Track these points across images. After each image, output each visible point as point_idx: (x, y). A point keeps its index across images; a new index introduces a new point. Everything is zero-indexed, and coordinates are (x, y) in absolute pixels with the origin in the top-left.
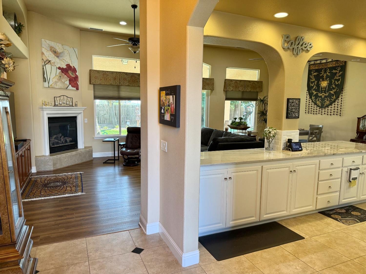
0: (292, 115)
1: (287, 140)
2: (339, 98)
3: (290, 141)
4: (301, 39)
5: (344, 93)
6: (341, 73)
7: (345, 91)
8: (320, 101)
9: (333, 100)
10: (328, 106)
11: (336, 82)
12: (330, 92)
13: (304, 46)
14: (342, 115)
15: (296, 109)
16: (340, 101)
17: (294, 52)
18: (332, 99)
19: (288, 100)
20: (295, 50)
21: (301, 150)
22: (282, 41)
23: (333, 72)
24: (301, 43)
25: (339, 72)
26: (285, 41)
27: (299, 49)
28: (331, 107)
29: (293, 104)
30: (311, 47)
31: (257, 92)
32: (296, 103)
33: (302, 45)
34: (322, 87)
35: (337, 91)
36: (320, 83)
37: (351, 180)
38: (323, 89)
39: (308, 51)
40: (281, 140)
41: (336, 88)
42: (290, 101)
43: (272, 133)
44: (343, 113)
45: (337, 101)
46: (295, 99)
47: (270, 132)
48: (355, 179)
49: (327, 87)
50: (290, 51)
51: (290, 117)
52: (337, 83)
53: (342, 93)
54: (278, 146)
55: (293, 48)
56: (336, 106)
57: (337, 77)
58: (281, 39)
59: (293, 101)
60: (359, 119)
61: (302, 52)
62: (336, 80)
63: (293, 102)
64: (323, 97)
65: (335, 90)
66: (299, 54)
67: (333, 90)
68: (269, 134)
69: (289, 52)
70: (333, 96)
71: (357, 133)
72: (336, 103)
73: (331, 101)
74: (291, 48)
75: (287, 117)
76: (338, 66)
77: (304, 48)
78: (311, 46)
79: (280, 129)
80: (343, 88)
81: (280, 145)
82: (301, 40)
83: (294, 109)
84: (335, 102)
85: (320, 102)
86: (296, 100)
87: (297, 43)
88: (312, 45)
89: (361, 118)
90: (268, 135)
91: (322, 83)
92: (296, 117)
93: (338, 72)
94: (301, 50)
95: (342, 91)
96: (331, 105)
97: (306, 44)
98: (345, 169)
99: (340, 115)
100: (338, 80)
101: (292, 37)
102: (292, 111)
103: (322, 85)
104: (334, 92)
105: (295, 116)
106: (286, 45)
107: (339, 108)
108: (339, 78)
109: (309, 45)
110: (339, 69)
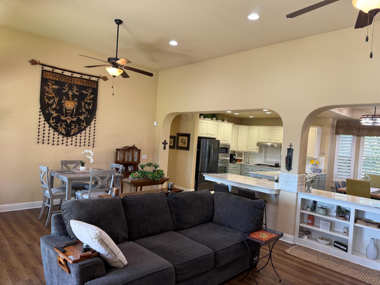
2: (90, 125)
8: (64, 126)
9: (83, 127)
10: (77, 134)
11: (87, 106)
12: (79, 117)
18: (81, 126)
23: (83, 92)
25: (90, 95)
28: (80, 137)
34: (66, 107)
36: (63, 102)
38: (68, 111)
41: (86, 113)
44: (96, 144)
45: (88, 129)
49: (75, 110)
53: (95, 121)
56: (87, 135)
57: (88, 100)
60: (117, 150)
62: (86, 103)
64: (69, 121)
65: (85, 116)
67: (83, 115)
70: (83, 123)
72: (87, 131)
73: (80, 128)
76: (89, 88)
80: (95, 115)
84: (85, 130)
85: (64, 128)
91: (67, 103)
96: (81, 134)
99: (94, 146)
100: (89, 104)
103: (66, 105)
104: (84, 118)
107: (91, 138)
110: (90, 91)
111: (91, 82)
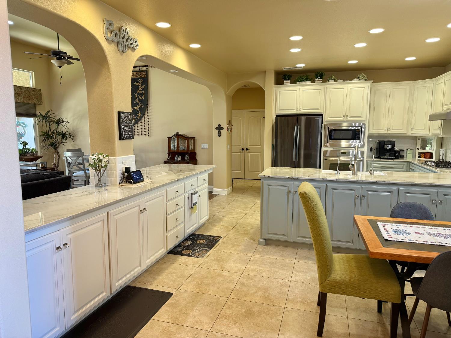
0: (126, 135)
1: (124, 170)
2: (145, 115)
3: (127, 170)
4: (126, 31)
5: (150, 110)
6: (143, 86)
7: (150, 108)
9: (139, 118)
10: (134, 125)
11: (140, 96)
12: (135, 108)
13: (130, 42)
14: (151, 135)
15: (130, 126)
16: (146, 119)
17: (120, 47)
18: (137, 117)
19: (119, 113)
20: (120, 45)
21: (143, 180)
22: (103, 28)
23: (135, 84)
24: (126, 37)
25: (142, 86)
26: (108, 29)
27: (125, 44)
28: (138, 126)
29: (125, 120)
30: (137, 46)
31: (35, 105)
32: (129, 119)
33: (127, 40)
35: (141, 107)
37: (193, 206)
39: (133, 49)
40: (116, 171)
41: (140, 103)
42: (122, 115)
43: (103, 161)
44: (151, 133)
45: (143, 119)
46: (127, 113)
47: (100, 161)
48: (195, 204)
50: (115, 45)
51: (124, 137)
52: (141, 98)
53: (148, 110)
54: (113, 179)
55: (118, 42)
56: (143, 124)
57: (140, 91)
58: (102, 24)
59: (125, 115)
60: (169, 139)
61: (128, 49)
62: (139, 94)
63: (125, 117)
65: (140, 106)
66: (125, 52)
67: (137, 106)
68: (100, 163)
69: (113, 47)
70: (138, 114)
71: (169, 154)
72: (143, 121)
73: (136, 118)
74: (116, 41)
75: (121, 138)
76: (140, 78)
77: (130, 45)
78: (136, 44)
79: (113, 154)
80: (148, 104)
81: (116, 178)
82: (126, 33)
83: (128, 126)
84: (141, 120)
86: (128, 115)
87: (122, 36)
88: (138, 42)
89: (171, 137)
90: (98, 164)
92: (131, 137)
93: (140, 85)
94: (127, 47)
95: (148, 107)
96: (138, 124)
97: (131, 40)
98: (187, 195)
99: (149, 135)
100: (141, 95)
101: (116, 25)
102: (125, 130)
104: (139, 109)
105: (129, 135)
106: (109, 34)
107: (147, 127)
108: (142, 92)
109: (135, 41)
110: (141, 82)
111: (141, 72)
